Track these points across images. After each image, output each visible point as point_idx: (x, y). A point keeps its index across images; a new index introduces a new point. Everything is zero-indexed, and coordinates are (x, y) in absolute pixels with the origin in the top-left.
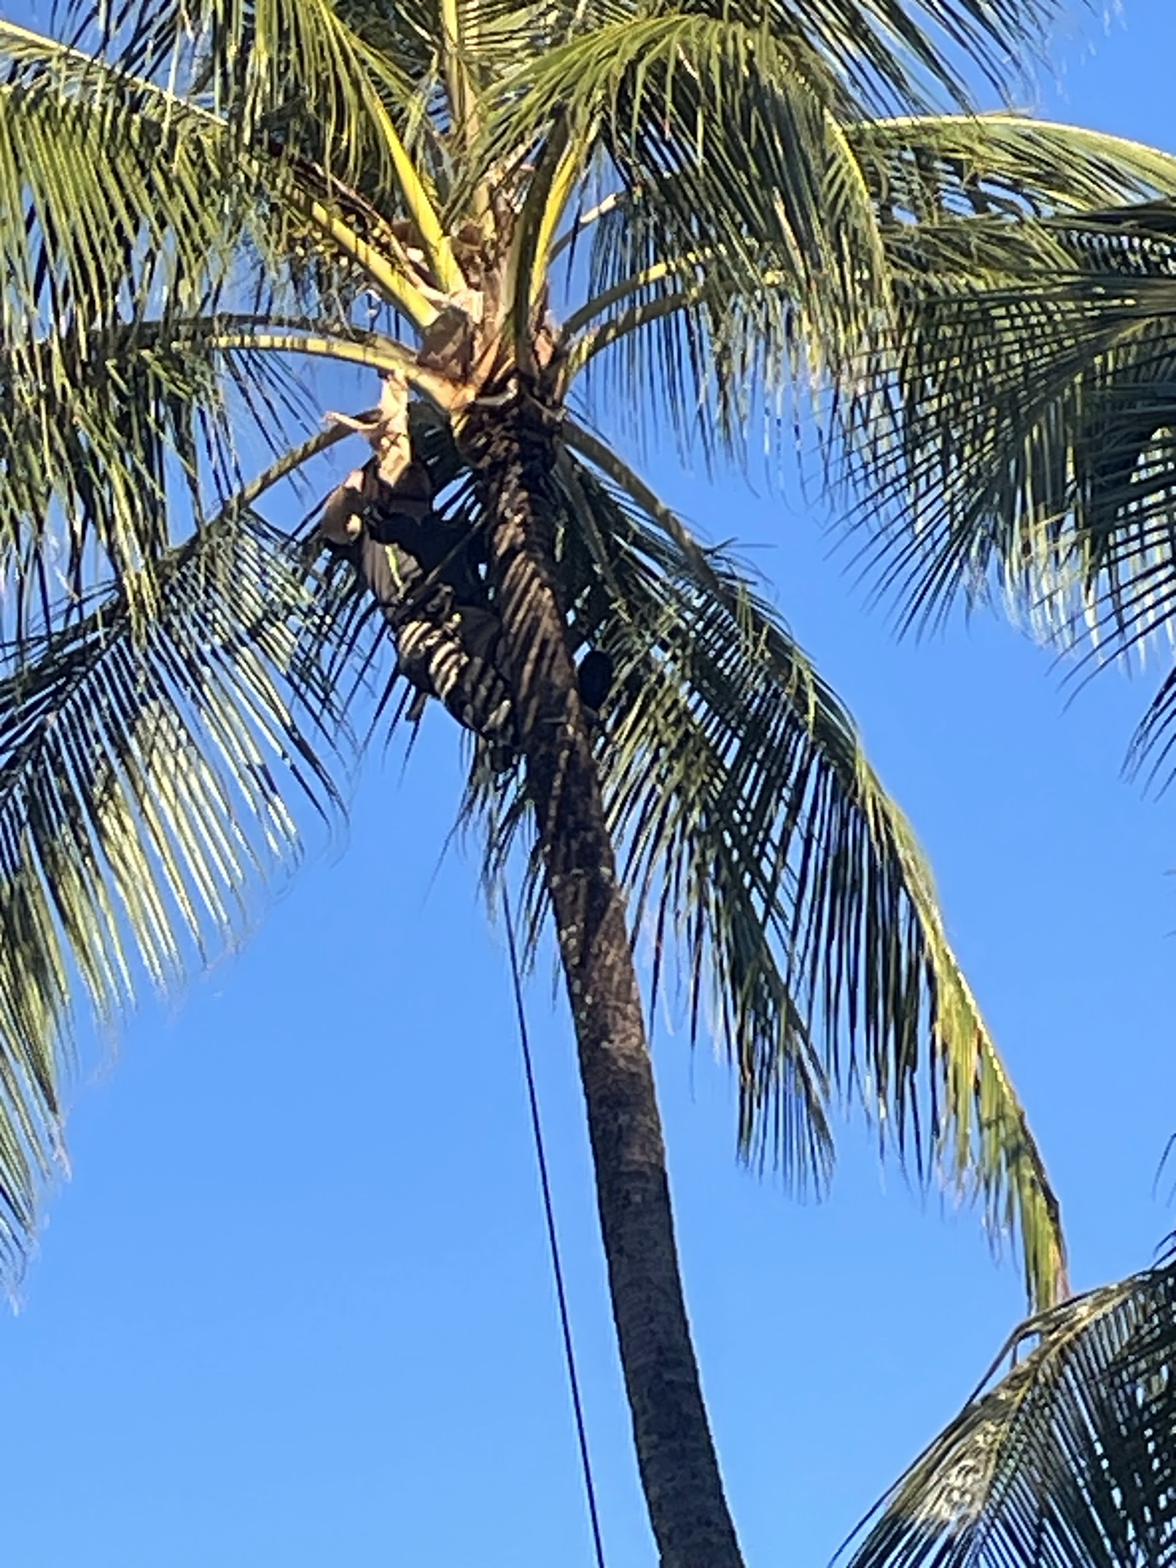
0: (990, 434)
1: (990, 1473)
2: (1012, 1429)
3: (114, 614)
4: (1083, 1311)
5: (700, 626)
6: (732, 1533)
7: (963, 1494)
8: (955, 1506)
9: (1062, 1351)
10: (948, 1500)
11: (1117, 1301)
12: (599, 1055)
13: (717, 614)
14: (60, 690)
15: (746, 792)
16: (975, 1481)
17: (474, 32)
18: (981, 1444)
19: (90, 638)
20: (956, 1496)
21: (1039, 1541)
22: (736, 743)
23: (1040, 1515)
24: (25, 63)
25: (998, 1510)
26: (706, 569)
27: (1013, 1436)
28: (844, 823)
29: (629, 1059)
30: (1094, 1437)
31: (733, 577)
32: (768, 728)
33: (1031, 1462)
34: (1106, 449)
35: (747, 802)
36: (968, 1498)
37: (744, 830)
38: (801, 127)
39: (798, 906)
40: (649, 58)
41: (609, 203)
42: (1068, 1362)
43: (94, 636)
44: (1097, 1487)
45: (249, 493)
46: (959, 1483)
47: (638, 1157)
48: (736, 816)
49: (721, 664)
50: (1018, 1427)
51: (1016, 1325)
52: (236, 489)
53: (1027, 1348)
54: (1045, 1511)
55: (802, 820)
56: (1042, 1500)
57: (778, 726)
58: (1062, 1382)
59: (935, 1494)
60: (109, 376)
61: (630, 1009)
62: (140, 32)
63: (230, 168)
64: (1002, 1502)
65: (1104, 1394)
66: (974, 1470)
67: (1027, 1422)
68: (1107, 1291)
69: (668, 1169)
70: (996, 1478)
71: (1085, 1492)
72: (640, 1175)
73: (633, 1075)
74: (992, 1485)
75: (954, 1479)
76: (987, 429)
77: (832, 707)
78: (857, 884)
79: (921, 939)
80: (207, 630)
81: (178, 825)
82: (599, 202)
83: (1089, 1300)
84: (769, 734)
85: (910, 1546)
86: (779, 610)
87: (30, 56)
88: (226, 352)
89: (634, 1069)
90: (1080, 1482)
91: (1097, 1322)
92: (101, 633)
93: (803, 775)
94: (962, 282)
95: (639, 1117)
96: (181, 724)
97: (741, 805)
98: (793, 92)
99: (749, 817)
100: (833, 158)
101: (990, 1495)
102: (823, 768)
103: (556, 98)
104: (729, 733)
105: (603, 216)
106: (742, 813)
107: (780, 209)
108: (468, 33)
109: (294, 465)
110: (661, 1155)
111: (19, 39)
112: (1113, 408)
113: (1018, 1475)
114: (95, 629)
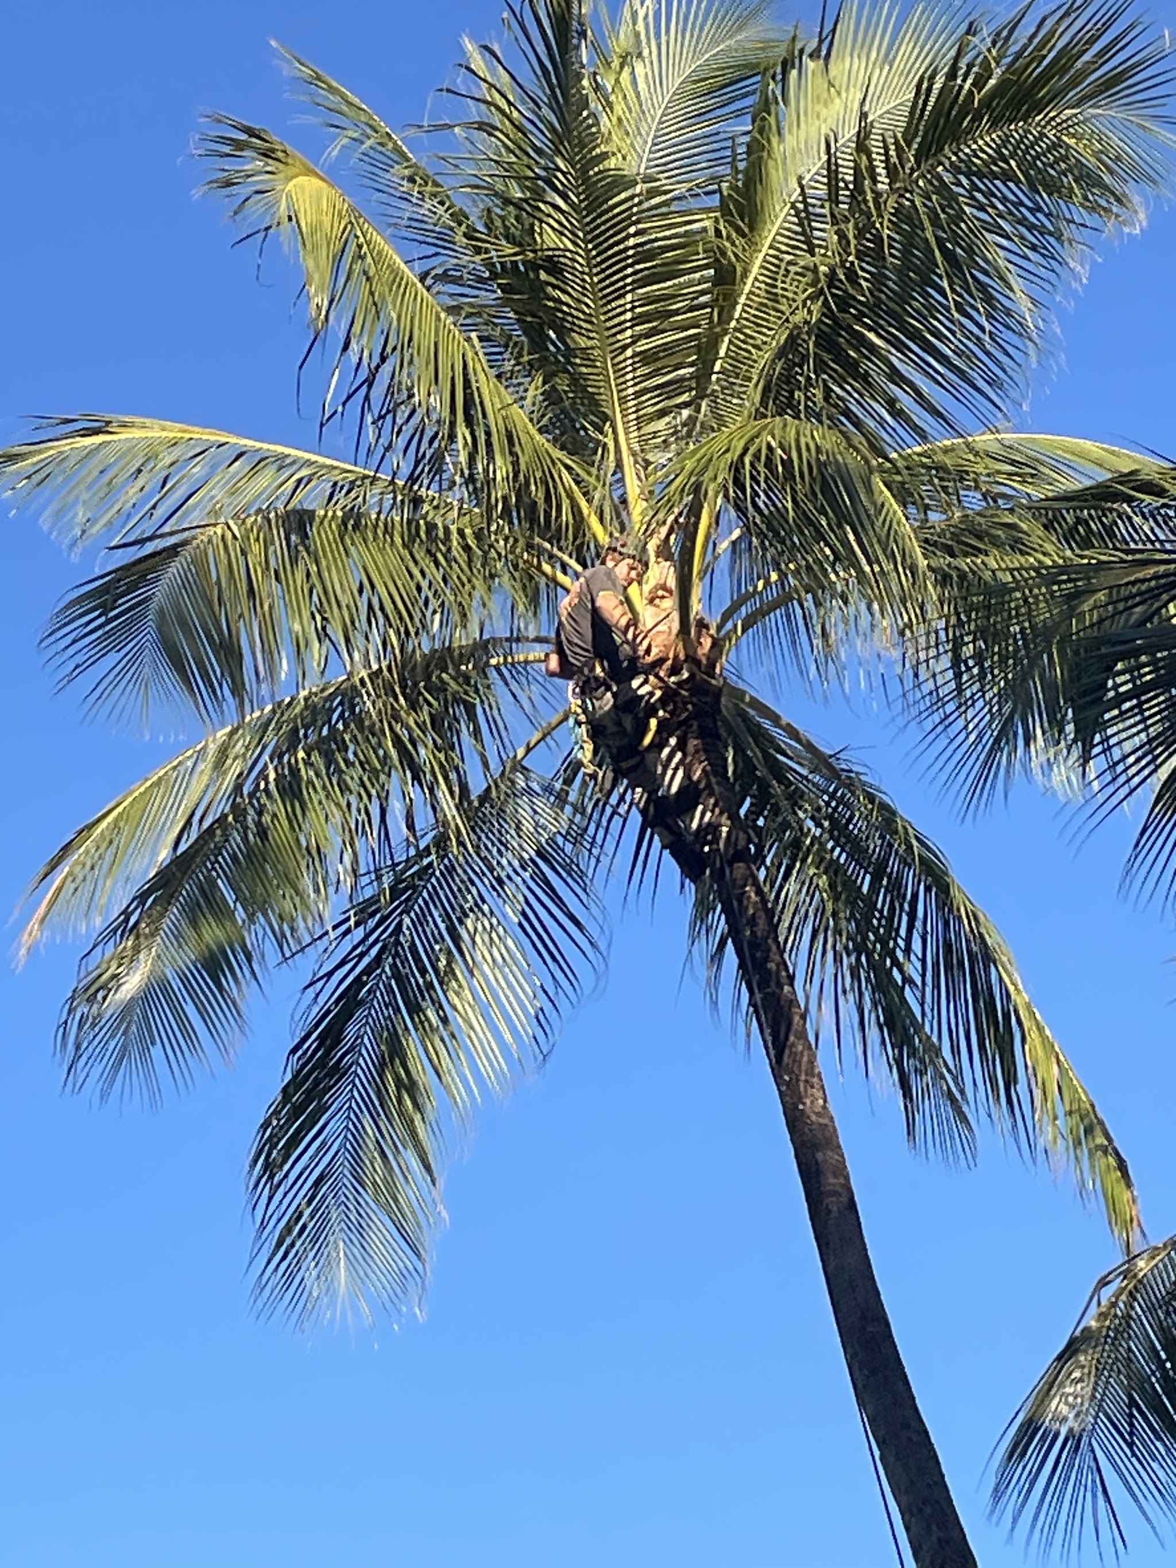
0: (1011, 662)
1: (1092, 1379)
2: (1103, 1350)
3: (441, 842)
4: (1141, 1264)
5: (833, 804)
6: (926, 1432)
7: (1076, 1398)
8: (1072, 1407)
9: (1131, 1293)
10: (1066, 1403)
11: (1163, 1254)
12: (798, 1114)
13: (843, 795)
14: (408, 899)
15: (879, 905)
16: (1082, 1389)
17: (636, 434)
18: (1084, 1363)
19: (425, 862)
20: (1071, 1399)
21: (1131, 1425)
22: (868, 877)
23: (1129, 1407)
24: (340, 484)
25: (1100, 1406)
26: (830, 767)
27: (1105, 1354)
28: (946, 924)
29: (818, 1114)
30: (1159, 1348)
31: (851, 771)
32: (887, 866)
33: (1119, 1372)
34: (1084, 681)
35: (881, 912)
36: (1079, 1400)
37: (882, 931)
38: (859, 486)
39: (923, 976)
40: (752, 450)
41: (736, 533)
42: (1135, 1299)
43: (429, 859)
44: (1165, 1381)
45: (519, 757)
46: (1072, 1390)
47: (832, 1180)
48: (875, 922)
49: (851, 827)
50: (1107, 1347)
51: (1099, 1278)
52: (511, 755)
53: (1107, 1293)
54: (1132, 1403)
55: (919, 924)
56: (1131, 1397)
57: (894, 865)
58: (1133, 1313)
59: (1057, 1399)
60: (420, 694)
61: (815, 1080)
62: (417, 463)
63: (486, 547)
64: (1102, 1400)
65: (1162, 1317)
66: (1081, 1380)
67: (1113, 1344)
68: (1156, 1248)
69: (854, 1188)
70: (1096, 1383)
71: (1157, 1385)
72: (835, 1193)
73: (821, 1125)
74: (1095, 1389)
75: (1069, 1390)
76: (1008, 658)
77: (928, 849)
78: (961, 964)
79: (1008, 996)
80: (503, 849)
81: (497, 980)
82: (731, 533)
83: (1145, 1255)
84: (889, 870)
85: (1043, 1439)
86: (883, 788)
87: (344, 479)
88: (497, 668)
89: (821, 1121)
90: (1154, 1380)
91: (1152, 1270)
92: (433, 857)
93: (915, 896)
94: (979, 561)
95: (829, 1153)
96: (492, 912)
97: (877, 915)
98: (849, 461)
99: (883, 922)
100: (883, 505)
101: (1093, 1397)
102: (928, 889)
103: (693, 479)
104: (862, 871)
105: (734, 543)
106: (879, 920)
107: (851, 537)
108: (632, 435)
109: (549, 733)
110: (847, 1178)
111: (336, 468)
112: (1086, 652)
113: (1111, 1380)
114: (430, 854)
